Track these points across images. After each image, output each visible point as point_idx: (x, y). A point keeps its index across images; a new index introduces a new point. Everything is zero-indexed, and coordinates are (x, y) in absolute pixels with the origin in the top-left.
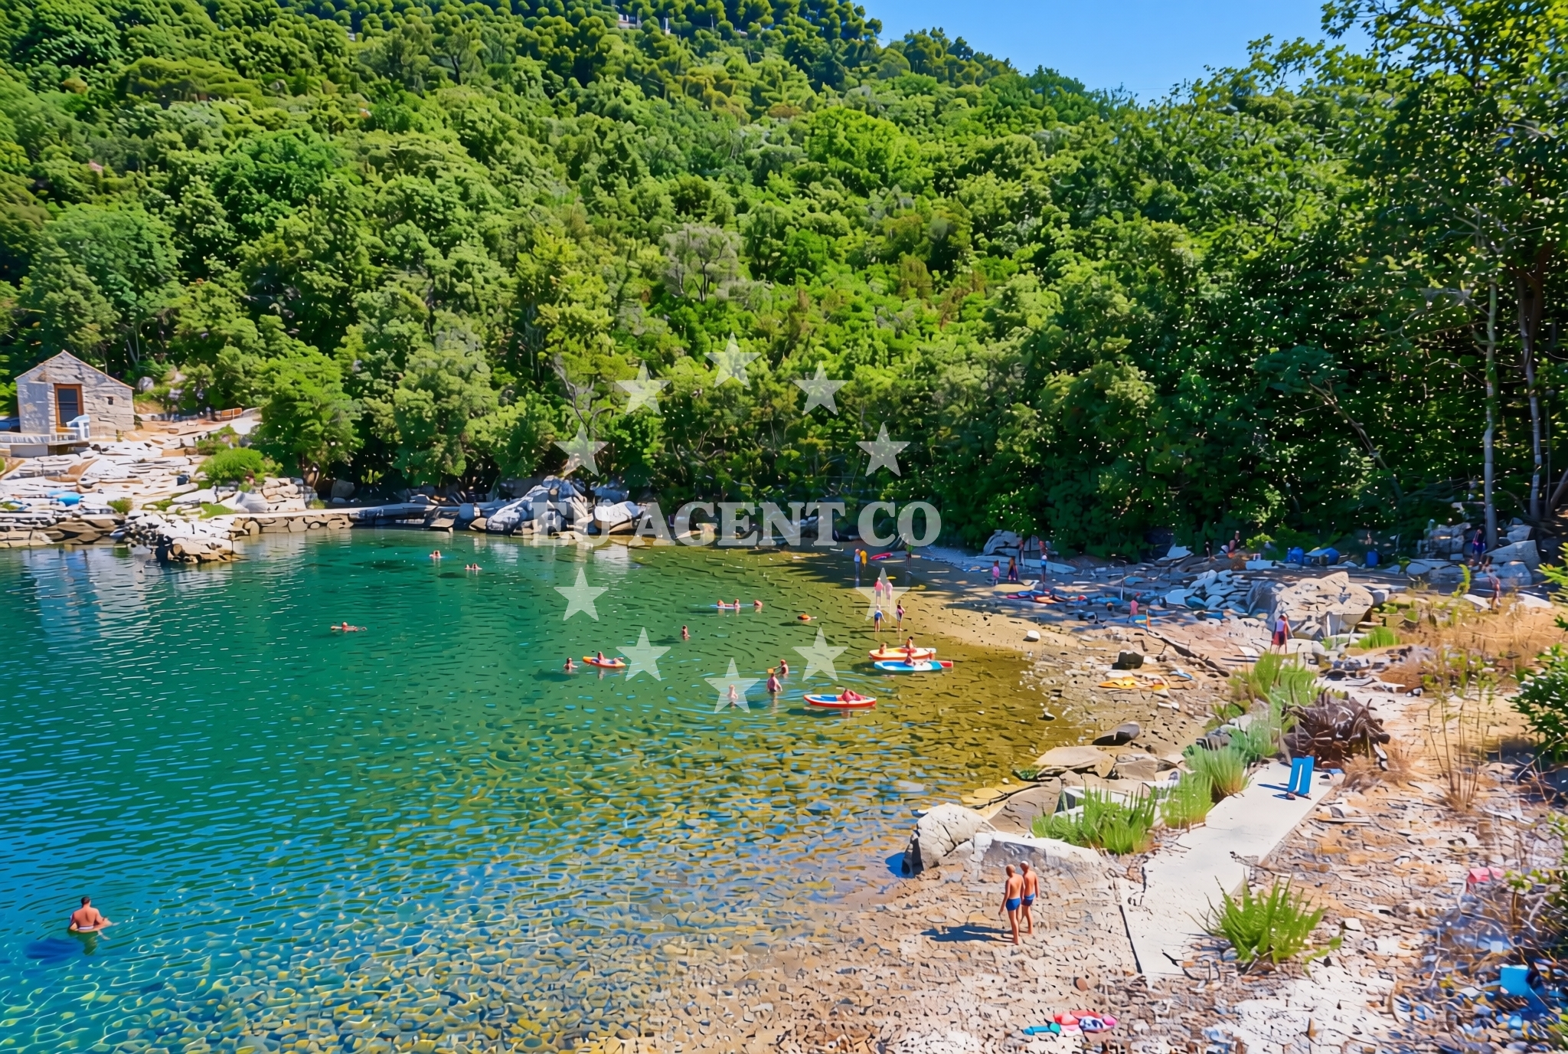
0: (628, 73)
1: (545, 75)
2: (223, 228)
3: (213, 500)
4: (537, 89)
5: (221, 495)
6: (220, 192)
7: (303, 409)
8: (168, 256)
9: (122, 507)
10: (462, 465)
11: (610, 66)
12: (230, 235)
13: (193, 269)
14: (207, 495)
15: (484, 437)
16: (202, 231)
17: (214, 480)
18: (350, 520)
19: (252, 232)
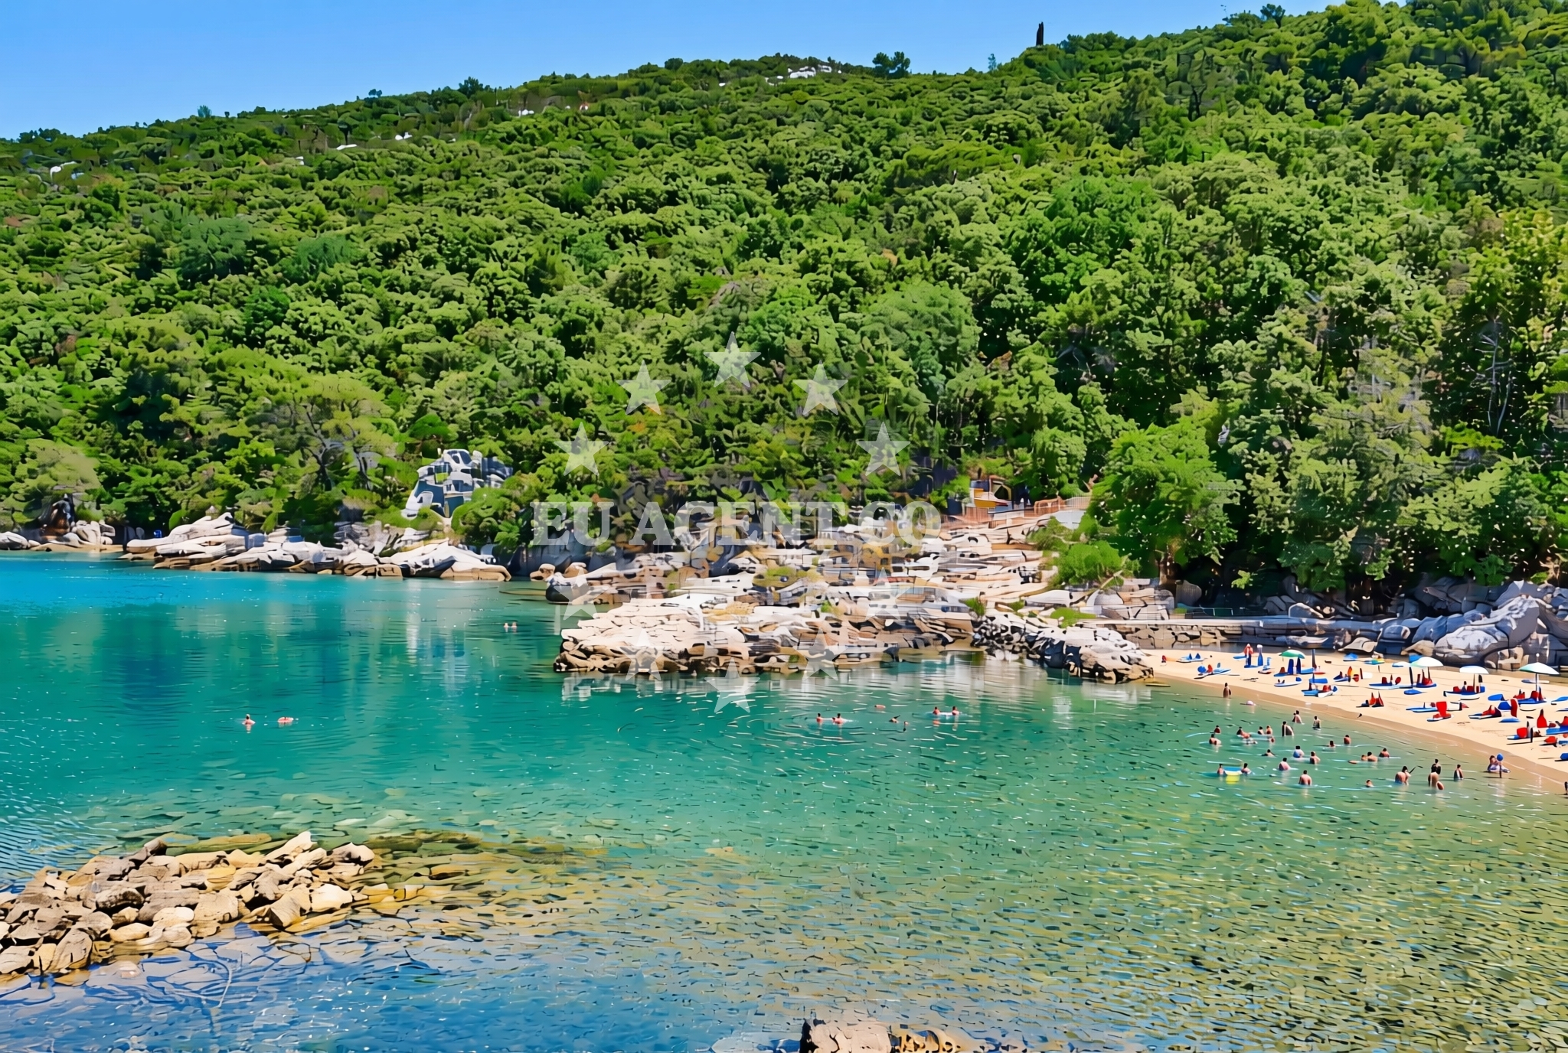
0: (1417, 56)
1: (1303, 84)
2: (1022, 296)
3: (1067, 601)
4: (1297, 102)
5: (1077, 596)
6: (1018, 257)
7: (1166, 491)
8: (971, 334)
9: (976, 606)
10: (1386, 562)
11: (1392, 53)
12: (1028, 302)
13: (993, 346)
14: (1061, 596)
15: (1433, 522)
16: (1001, 302)
17: (1066, 579)
18: (1223, 633)
19: (1053, 295)
